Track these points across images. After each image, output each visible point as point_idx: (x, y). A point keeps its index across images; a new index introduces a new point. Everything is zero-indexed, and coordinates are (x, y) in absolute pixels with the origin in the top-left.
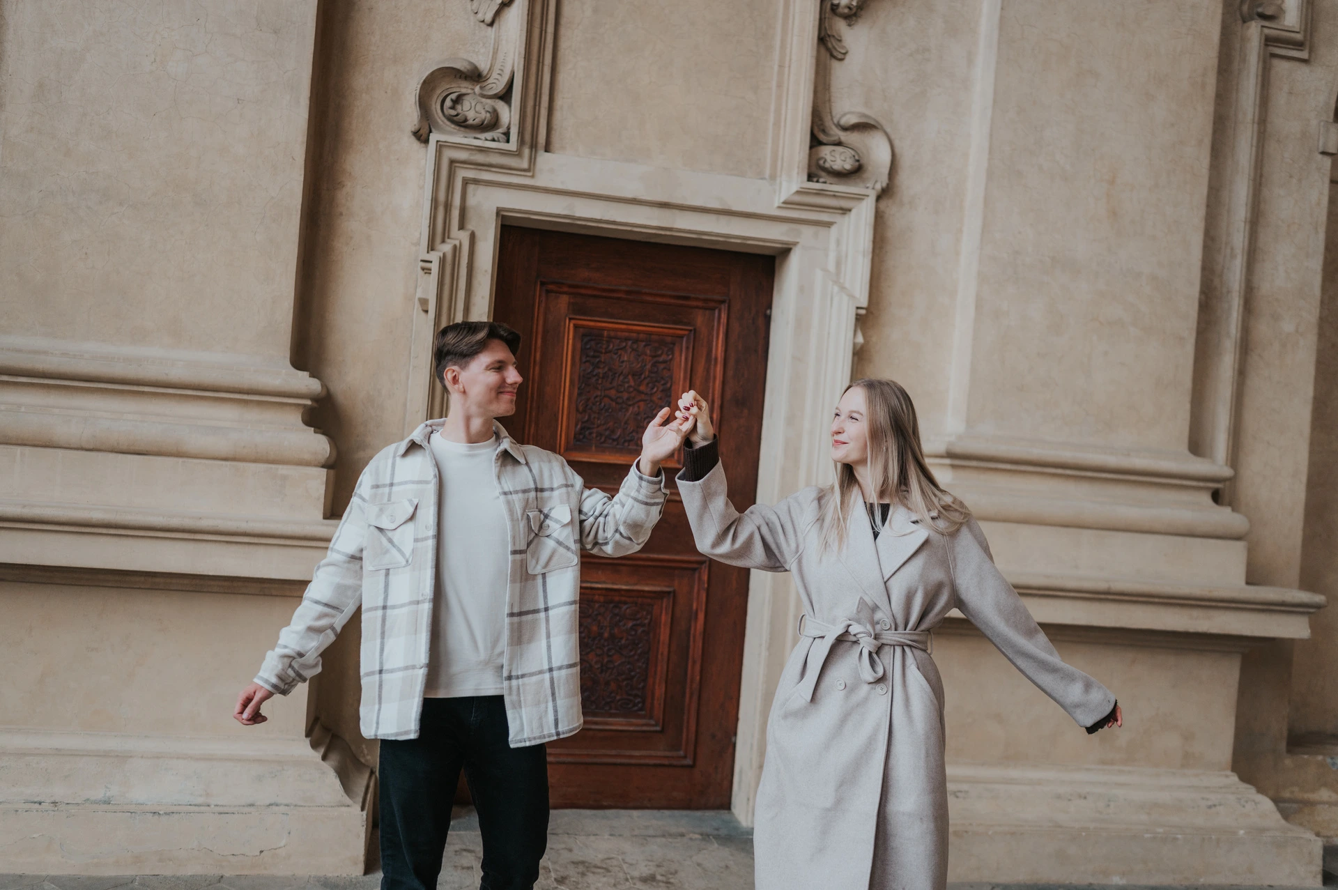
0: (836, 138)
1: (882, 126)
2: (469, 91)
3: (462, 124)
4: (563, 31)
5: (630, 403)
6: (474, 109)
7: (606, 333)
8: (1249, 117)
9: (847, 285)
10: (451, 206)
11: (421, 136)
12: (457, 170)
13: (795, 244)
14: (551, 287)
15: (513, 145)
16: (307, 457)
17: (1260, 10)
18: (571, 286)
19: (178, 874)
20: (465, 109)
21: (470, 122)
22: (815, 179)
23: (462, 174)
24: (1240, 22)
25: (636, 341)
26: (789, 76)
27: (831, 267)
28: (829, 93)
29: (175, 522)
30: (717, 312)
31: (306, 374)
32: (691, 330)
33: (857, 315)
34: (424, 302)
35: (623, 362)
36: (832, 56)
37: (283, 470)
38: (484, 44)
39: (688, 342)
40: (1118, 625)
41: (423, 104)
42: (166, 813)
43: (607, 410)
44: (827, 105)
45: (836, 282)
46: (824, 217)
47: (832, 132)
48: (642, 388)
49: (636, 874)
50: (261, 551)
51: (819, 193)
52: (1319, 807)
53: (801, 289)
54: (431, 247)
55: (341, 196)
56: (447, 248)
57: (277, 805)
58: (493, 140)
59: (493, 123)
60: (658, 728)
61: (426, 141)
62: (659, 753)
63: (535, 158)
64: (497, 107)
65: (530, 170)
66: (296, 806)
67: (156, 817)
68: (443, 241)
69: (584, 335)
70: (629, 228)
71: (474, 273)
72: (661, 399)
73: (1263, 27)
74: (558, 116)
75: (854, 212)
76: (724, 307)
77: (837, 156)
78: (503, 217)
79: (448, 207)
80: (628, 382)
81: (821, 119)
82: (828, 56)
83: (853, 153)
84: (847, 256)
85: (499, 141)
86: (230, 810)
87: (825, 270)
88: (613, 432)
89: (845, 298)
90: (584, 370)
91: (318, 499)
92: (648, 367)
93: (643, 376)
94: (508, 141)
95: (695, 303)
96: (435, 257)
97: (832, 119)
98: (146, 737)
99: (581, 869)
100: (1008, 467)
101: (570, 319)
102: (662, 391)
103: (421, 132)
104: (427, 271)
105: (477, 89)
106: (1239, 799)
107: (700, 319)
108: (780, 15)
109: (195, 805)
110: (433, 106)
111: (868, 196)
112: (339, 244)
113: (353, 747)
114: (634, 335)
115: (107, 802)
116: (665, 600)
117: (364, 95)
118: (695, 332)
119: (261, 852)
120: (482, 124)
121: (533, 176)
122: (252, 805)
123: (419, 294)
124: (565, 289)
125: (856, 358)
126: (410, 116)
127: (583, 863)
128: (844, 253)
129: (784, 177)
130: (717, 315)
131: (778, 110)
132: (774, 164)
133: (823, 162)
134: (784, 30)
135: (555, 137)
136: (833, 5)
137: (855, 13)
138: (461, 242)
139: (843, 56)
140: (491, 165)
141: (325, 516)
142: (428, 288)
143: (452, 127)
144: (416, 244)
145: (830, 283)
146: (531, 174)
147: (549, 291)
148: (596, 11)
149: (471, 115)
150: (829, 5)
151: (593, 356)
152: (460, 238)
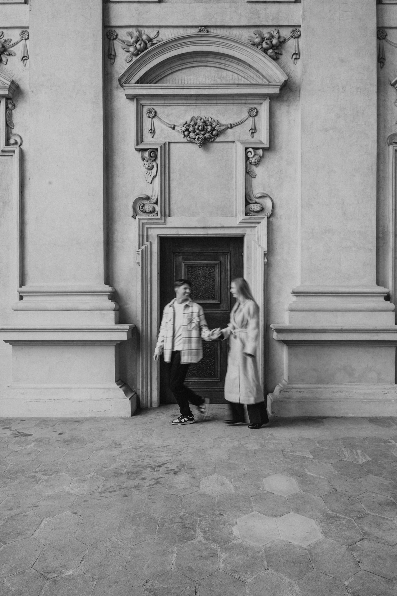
0: (254, 202)
1: (269, 196)
2: (147, 203)
3: (145, 212)
4: (171, 182)
5: (204, 285)
6: (148, 208)
7: (194, 265)
8: (391, 176)
9: (261, 245)
10: (144, 235)
11: (134, 217)
12: (145, 225)
13: (245, 234)
14: (177, 254)
15: (159, 217)
16: (109, 308)
17: (393, 141)
18: (182, 253)
19: (86, 416)
20: (145, 208)
21: (147, 211)
22: (248, 215)
23: (146, 226)
24: (387, 146)
25: (203, 267)
26: (238, 185)
27: (256, 240)
28: (252, 188)
29: (77, 327)
30: (227, 255)
31: (108, 286)
32: (219, 262)
33: (264, 253)
34: (138, 263)
35: (200, 273)
36: (252, 177)
37: (104, 312)
38: (150, 189)
39: (219, 265)
40: (347, 339)
41: (134, 208)
42: (81, 401)
43: (196, 288)
44: (252, 192)
45: (258, 244)
46: (253, 225)
47: (254, 200)
48: (206, 280)
50: (98, 333)
51: (249, 219)
53: (248, 247)
54: (139, 248)
55: (114, 236)
56: (143, 247)
57: (108, 399)
58: (154, 216)
59: (154, 211)
60: (220, 380)
61: (135, 218)
62: (220, 388)
63: (166, 219)
64: (154, 206)
65: (165, 222)
66: (113, 399)
67: (79, 402)
68: (142, 246)
69: (188, 267)
70: (196, 235)
71: (152, 253)
72: (212, 283)
73: (393, 147)
74: (172, 206)
75: (261, 223)
76: (229, 254)
77: (255, 207)
78: (159, 236)
79: (143, 236)
80: (202, 279)
81: (250, 196)
82: (250, 177)
83: (259, 205)
84: (260, 236)
86: (97, 400)
87: (255, 241)
88: (199, 294)
89: (260, 249)
90: (189, 277)
91: (113, 319)
92: (209, 274)
93: (206, 277)
94: (158, 216)
95: (220, 254)
96: (140, 250)
97: (253, 195)
98: (75, 384)
100: (313, 295)
101: (183, 262)
102: (213, 280)
104: (139, 254)
105: (149, 202)
107: (222, 259)
108: (234, 167)
109: (88, 399)
110: (137, 209)
111: (265, 217)
112: (115, 250)
113: (131, 387)
114: (203, 265)
115: (67, 399)
116: (218, 342)
117: (118, 208)
118: (221, 263)
119: (105, 411)
120: (151, 211)
121: (166, 224)
122: (102, 399)
123: (137, 261)
124: (181, 254)
125: (266, 266)
126: (131, 212)
128: (260, 235)
129: (239, 215)
130: (227, 257)
131: (236, 195)
132: (236, 211)
133: (250, 209)
134: (236, 172)
135: (171, 212)
136: (250, 162)
137: (258, 163)
138: (147, 245)
139: (255, 177)
140: (154, 223)
141: (116, 324)
142: (139, 259)
143: (142, 213)
144: (135, 247)
145: (256, 245)
146: (165, 224)
147: (176, 255)
148: (180, 175)
149: (147, 209)
150: (249, 163)
151: (191, 273)
152: (147, 244)
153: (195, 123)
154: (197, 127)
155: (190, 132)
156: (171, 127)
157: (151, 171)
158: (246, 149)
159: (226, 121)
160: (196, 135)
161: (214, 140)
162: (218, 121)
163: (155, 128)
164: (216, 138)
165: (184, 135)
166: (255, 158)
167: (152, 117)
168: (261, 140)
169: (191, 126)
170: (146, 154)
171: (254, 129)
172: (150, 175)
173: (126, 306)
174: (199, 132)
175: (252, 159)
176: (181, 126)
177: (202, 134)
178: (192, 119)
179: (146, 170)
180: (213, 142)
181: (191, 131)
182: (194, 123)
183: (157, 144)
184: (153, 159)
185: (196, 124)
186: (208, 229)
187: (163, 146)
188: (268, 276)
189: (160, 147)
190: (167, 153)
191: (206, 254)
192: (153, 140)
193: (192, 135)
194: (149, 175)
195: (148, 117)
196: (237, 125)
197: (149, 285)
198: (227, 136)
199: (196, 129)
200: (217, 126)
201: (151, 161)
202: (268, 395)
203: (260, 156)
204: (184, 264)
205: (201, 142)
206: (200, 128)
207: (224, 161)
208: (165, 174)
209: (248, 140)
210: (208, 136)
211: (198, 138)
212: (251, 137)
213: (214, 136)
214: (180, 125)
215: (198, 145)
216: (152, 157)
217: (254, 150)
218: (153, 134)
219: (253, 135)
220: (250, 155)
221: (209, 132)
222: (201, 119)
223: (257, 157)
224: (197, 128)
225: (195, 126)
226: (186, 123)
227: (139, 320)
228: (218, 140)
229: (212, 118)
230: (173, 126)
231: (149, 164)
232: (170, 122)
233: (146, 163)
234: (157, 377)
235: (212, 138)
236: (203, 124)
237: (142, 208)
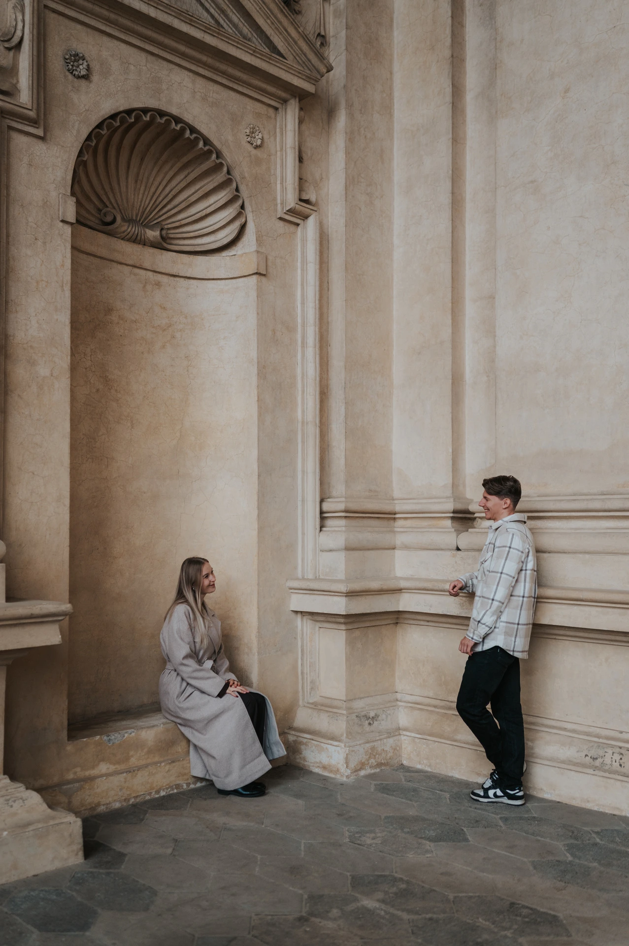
52: (98, 781)
106: (8, 800)
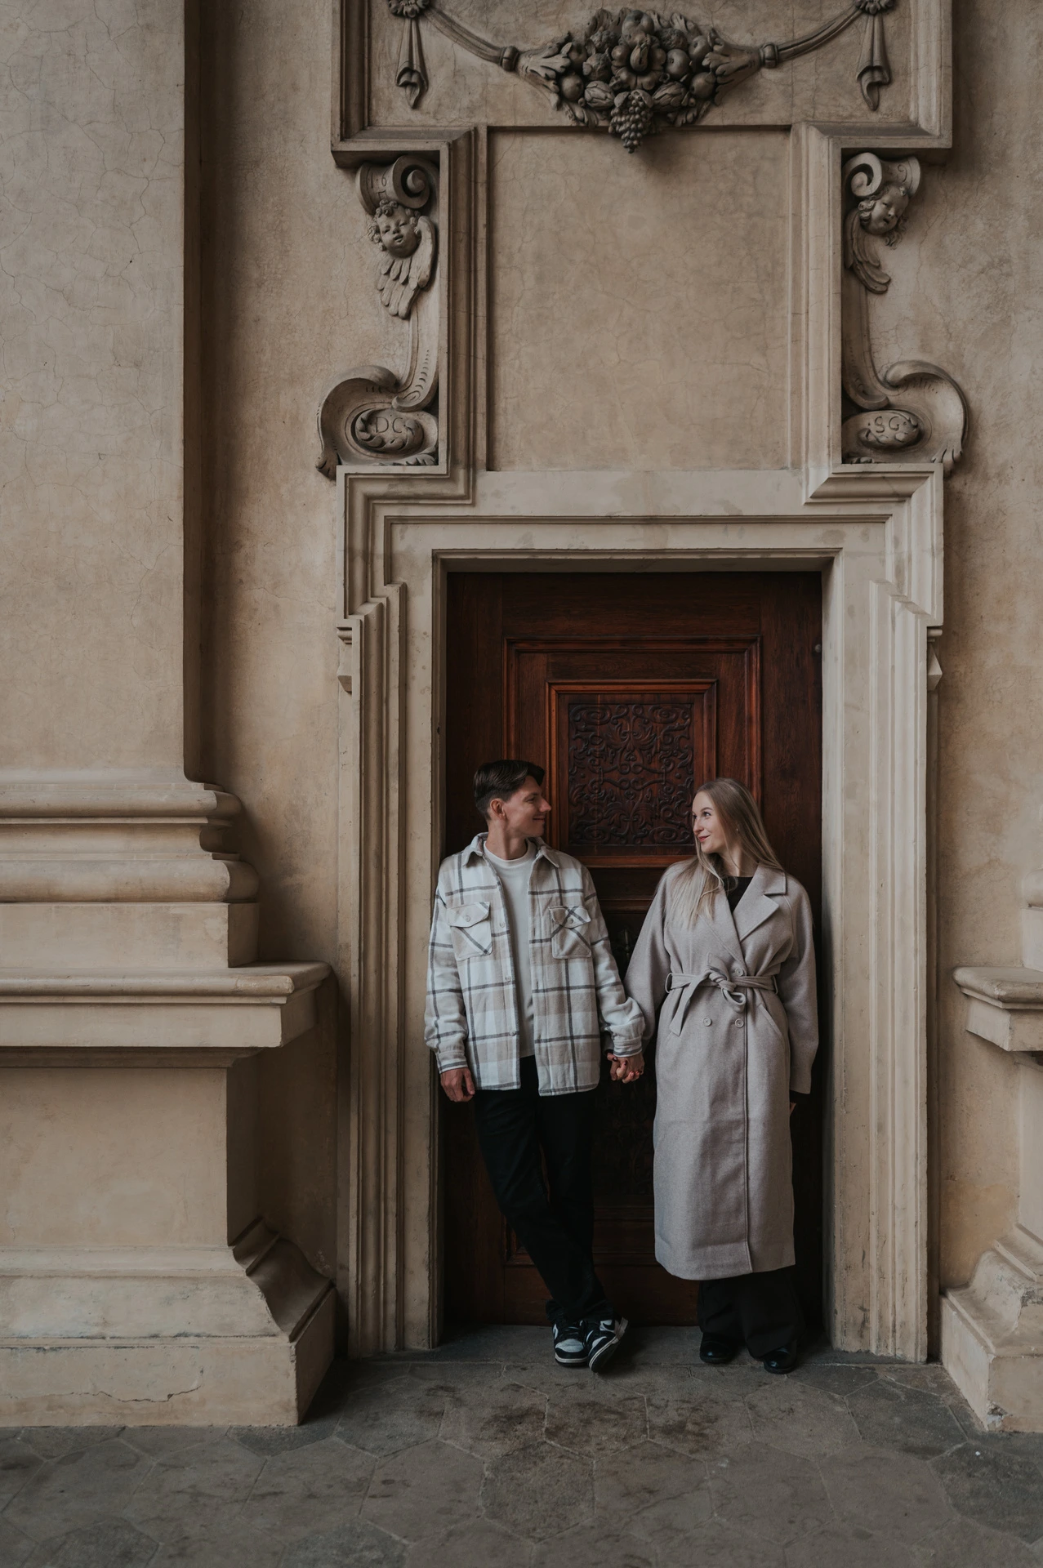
0: (882, 400)
1: (949, 377)
2: (387, 406)
3: (379, 449)
4: (499, 311)
5: (640, 787)
6: (392, 427)
7: (599, 698)
9: (914, 599)
10: (372, 554)
11: (327, 471)
12: (377, 507)
13: (837, 551)
14: (522, 646)
15: (442, 469)
16: (203, 890)
18: (546, 642)
19: (73, 1425)
20: (380, 429)
21: (389, 444)
22: (855, 460)
23: (384, 512)
25: (641, 705)
26: (807, 325)
27: (890, 576)
28: (869, 340)
29: (39, 983)
30: (746, 654)
31: (199, 786)
32: (712, 683)
33: (929, 638)
34: (346, 681)
35: (625, 734)
36: (869, 290)
37: (176, 909)
38: (401, 343)
39: (709, 700)
41: (328, 430)
42: (52, 1349)
43: (609, 799)
44: (867, 356)
45: (897, 597)
46: (874, 510)
47: (877, 393)
48: (654, 766)
49: (659, 1421)
50: (147, 1013)
51: (862, 477)
53: (850, 611)
54: (349, 610)
55: (239, 558)
56: (370, 609)
57: (186, 1335)
58: (417, 464)
59: (416, 443)
61: (334, 476)
63: (475, 481)
64: (421, 421)
65: (469, 496)
66: (209, 1336)
67: (41, 1354)
68: (366, 601)
69: (570, 704)
70: (608, 557)
71: (410, 637)
72: (679, 778)
74: (501, 422)
75: (914, 496)
76: (755, 649)
77: (886, 424)
78: (443, 561)
79: (368, 557)
80: (634, 760)
81: (859, 377)
82: (862, 289)
83: (902, 417)
84: (911, 560)
85: (425, 464)
86: (131, 1342)
87: (881, 582)
88: (619, 825)
89: (911, 617)
90: (575, 750)
91: (221, 941)
92: (660, 737)
93: (653, 750)
94: (436, 463)
95: (716, 647)
96: (354, 622)
97: (876, 375)
98: (38, 1251)
99: (588, 1413)
101: (550, 685)
102: (680, 765)
103: (327, 466)
104: (347, 640)
105: (394, 401)
107: (724, 667)
108: (789, 244)
109: (88, 1338)
110: (343, 431)
111: (932, 472)
112: (242, 620)
113: (307, 1254)
114: (637, 697)
117: (257, 429)
118: (718, 685)
119: (170, 1396)
120: (404, 445)
121: (473, 505)
122: (155, 1336)
123: (340, 672)
124: (541, 647)
125: (935, 698)
126: (313, 445)
127: (593, 1404)
128: (905, 556)
129: (811, 463)
130: (746, 659)
131: (797, 374)
132: (797, 449)
133: (863, 435)
134: (796, 264)
135: (500, 450)
136: (861, 220)
137: (897, 226)
138: (388, 600)
139: (884, 288)
140: (417, 497)
141: (233, 963)
142: (350, 662)
143: (365, 454)
144: (334, 609)
145: (890, 598)
146: (470, 502)
147: (519, 652)
148: (540, 278)
149: (388, 436)
150: (856, 221)
151: (586, 730)
152: (388, 594)
153: (608, 39)
154: (618, 52)
155: (586, 80)
156: (498, 60)
157: (406, 262)
158: (847, 155)
159: (751, 32)
160: (616, 93)
161: (696, 118)
162: (714, 30)
163: (428, 65)
164: (707, 111)
165: (560, 93)
166: (886, 199)
167: (413, 11)
168: (912, 117)
169: (594, 51)
170: (386, 184)
171: (879, 68)
172: (402, 278)
173: (289, 881)
174: (629, 79)
175: (872, 203)
176: (547, 52)
177: (643, 89)
178: (596, 24)
179: (385, 257)
180: (694, 127)
181: (593, 70)
182: (604, 37)
183: (439, 135)
184: (416, 203)
185: (613, 42)
186: (668, 528)
187: (462, 144)
188: (943, 745)
189: (449, 145)
190: (482, 177)
191: (654, 647)
192: (416, 118)
193: (596, 91)
194: (397, 278)
195: (396, 14)
196: (801, 49)
197: (394, 784)
198: (757, 102)
199: (615, 63)
200: (712, 50)
201: (408, 212)
202: (944, 1301)
203: (908, 192)
204: (553, 692)
205: (636, 122)
206: (635, 55)
207: (743, 215)
208: (472, 271)
209: (854, 120)
210: (673, 95)
211: (627, 101)
212: (865, 107)
213: (695, 97)
214: (542, 49)
215: (626, 135)
216: (409, 193)
217: (884, 162)
218: (418, 91)
219: (876, 95)
220: (864, 187)
221: (674, 79)
222: (638, 17)
223: (896, 192)
224: (621, 58)
225: (610, 52)
226: (569, 38)
227: (348, 946)
228: (714, 118)
229: (689, 17)
230: (507, 54)
231: (397, 224)
232: (496, 35)
233: (382, 221)
234: (431, 1207)
235: (686, 109)
236: (648, 39)
237: (365, 430)
